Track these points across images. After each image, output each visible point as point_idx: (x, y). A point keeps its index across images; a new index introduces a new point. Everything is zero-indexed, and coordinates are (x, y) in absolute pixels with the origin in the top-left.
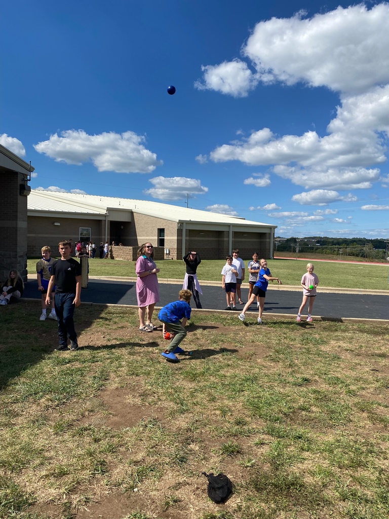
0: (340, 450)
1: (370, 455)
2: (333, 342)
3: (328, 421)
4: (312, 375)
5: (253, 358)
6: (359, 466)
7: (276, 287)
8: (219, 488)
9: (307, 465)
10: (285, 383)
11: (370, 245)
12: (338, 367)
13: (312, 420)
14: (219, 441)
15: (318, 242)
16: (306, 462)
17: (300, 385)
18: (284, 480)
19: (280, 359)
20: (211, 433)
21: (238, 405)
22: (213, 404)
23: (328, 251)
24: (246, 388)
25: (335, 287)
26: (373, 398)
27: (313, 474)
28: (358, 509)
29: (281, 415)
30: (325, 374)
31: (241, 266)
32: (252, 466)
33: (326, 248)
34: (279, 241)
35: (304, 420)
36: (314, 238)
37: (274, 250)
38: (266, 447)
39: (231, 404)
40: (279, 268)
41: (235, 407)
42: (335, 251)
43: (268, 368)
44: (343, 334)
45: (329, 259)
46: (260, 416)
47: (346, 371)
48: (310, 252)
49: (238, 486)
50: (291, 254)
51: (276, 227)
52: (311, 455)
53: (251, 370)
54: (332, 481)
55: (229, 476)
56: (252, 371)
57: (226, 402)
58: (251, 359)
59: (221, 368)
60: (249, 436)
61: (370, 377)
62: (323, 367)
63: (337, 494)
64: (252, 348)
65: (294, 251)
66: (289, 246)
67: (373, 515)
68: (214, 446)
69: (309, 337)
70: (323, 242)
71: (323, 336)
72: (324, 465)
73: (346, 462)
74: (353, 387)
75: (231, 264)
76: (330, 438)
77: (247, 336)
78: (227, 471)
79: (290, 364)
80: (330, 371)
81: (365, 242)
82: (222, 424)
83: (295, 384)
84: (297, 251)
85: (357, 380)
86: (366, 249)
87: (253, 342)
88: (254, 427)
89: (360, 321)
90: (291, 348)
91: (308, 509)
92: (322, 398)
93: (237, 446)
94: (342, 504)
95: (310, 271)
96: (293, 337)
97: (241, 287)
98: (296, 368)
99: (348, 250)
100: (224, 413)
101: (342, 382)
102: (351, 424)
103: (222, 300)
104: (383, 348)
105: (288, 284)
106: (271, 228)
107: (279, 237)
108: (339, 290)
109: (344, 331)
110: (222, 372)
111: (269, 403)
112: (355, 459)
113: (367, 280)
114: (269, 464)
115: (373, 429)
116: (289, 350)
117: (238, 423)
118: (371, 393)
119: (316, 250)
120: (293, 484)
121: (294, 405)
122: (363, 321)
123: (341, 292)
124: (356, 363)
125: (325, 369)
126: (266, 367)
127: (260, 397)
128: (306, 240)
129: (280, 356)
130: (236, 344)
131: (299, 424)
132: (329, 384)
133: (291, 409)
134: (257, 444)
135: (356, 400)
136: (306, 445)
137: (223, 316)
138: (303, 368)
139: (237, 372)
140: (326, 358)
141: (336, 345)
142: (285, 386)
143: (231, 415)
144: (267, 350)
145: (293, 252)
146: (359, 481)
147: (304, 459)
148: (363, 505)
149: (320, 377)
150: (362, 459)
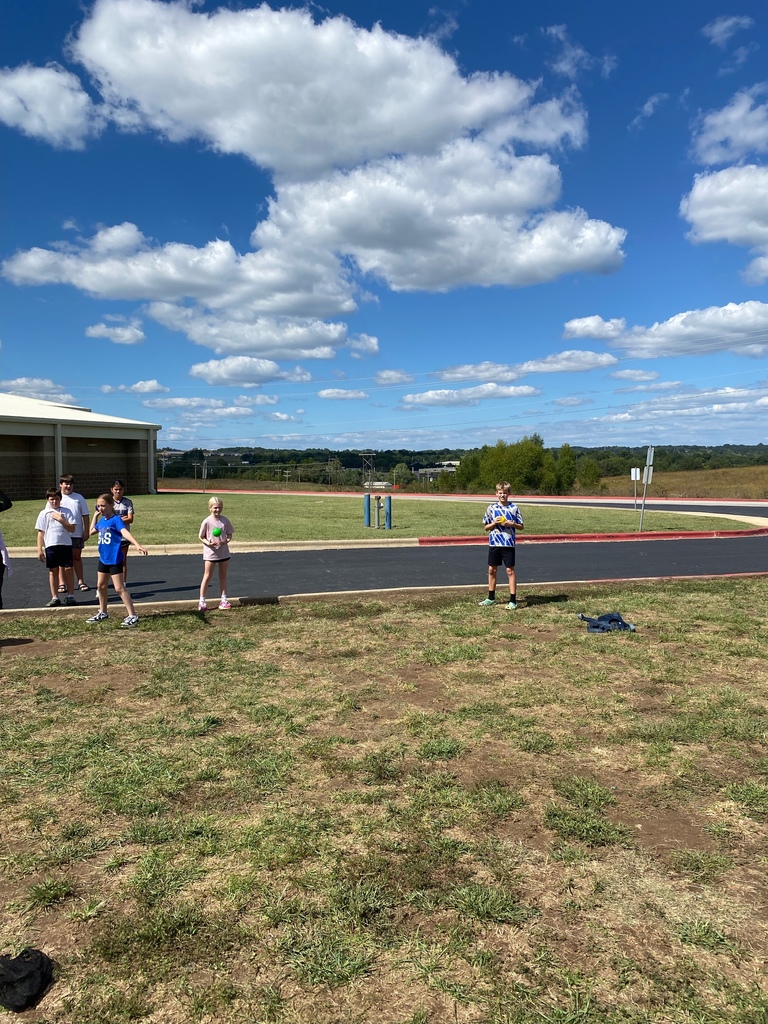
0: (272, 837)
1: (323, 833)
2: (267, 643)
3: (253, 790)
4: (226, 711)
5: (107, 697)
6: (304, 856)
7: (160, 549)
8: (22, 980)
9: (213, 881)
10: (171, 735)
11: (337, 461)
12: (274, 687)
13: (224, 794)
14: (25, 883)
15: (245, 458)
16: (209, 876)
17: (203, 734)
18: (164, 922)
19: (164, 690)
20: (6, 872)
21: (69, 800)
22: (13, 808)
23: (264, 474)
24: (89, 760)
25: (275, 540)
26: (333, 732)
27: (220, 895)
28: (300, 933)
29: (163, 798)
30: (250, 704)
31: (80, 509)
32: (99, 913)
33: (260, 468)
34: (170, 457)
35: (208, 798)
36: (238, 450)
37: (158, 474)
38: (130, 870)
39: (54, 799)
40: (169, 511)
41: (63, 804)
42: (276, 473)
43: (138, 712)
44: (286, 626)
45: (267, 488)
46: (118, 811)
47: (289, 692)
48: (230, 477)
49: (67, 962)
50: (193, 481)
51: (160, 428)
52: (218, 861)
53: (102, 722)
54: (256, 898)
55: (47, 950)
56: (104, 724)
57: (43, 798)
58: (101, 700)
59: (33, 729)
60: (93, 857)
61: (330, 695)
62: (247, 691)
63: (265, 917)
64: (104, 678)
65: (200, 476)
66: (189, 467)
67: (324, 937)
68: (14, 896)
69: (222, 640)
70: (255, 457)
71: (249, 633)
72: (242, 873)
73: (282, 856)
74: (299, 720)
75: (57, 507)
76: (256, 821)
77: (95, 655)
78: (43, 939)
79: (183, 698)
80: (259, 697)
81: (327, 455)
82: (33, 845)
83: (193, 734)
84: (205, 476)
85: (307, 705)
86: (330, 468)
87: (107, 665)
88: (106, 834)
89: (316, 599)
90: (187, 666)
91: (211, 962)
92: (243, 750)
93: (65, 884)
94: (273, 933)
95: (215, 512)
96: (190, 644)
97: (83, 555)
98: (195, 703)
99: (300, 471)
100: (37, 821)
101: (281, 714)
102: (294, 785)
103: (40, 586)
104: (352, 641)
105: (185, 542)
106: (147, 430)
107: (168, 449)
108: (282, 545)
109: (288, 619)
110: (36, 738)
111: (139, 780)
112: (298, 847)
113: (329, 524)
114: (134, 902)
115: (330, 787)
116: (182, 671)
117: (70, 835)
118: (330, 724)
119: (242, 472)
120: (182, 925)
121: (189, 774)
122: (320, 597)
123: (284, 549)
124: (306, 675)
125: (250, 694)
126: (134, 711)
127: (119, 772)
128: (222, 455)
129: (164, 685)
130: (70, 675)
131: (198, 808)
132: (257, 721)
133: (182, 783)
134: (110, 869)
135: (303, 741)
136: (209, 845)
137: (42, 620)
138: (208, 700)
139: (71, 731)
140: (253, 673)
141: (274, 646)
142: (173, 741)
143: (55, 822)
144: (138, 677)
145: (198, 478)
146: (302, 884)
147: (205, 872)
148: (308, 923)
149: (240, 712)
150: (311, 844)
